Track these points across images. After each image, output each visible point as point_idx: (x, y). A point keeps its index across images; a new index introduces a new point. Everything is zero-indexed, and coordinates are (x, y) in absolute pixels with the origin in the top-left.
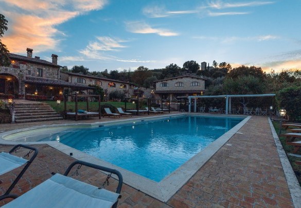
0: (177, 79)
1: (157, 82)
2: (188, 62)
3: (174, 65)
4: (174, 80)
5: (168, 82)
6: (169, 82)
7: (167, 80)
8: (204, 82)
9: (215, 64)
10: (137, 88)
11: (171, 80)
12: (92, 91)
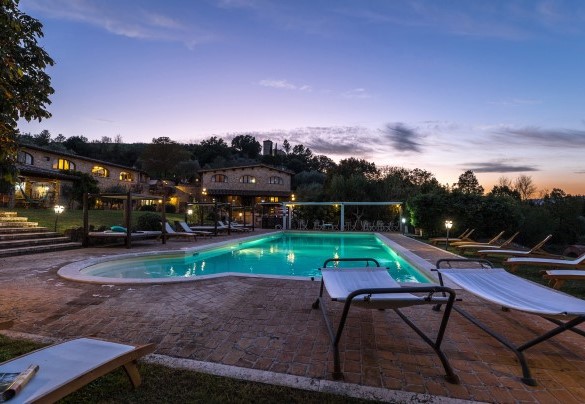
0: (243, 169)
1: (205, 172)
2: (242, 136)
3: (217, 139)
4: (237, 171)
5: (226, 174)
6: (229, 174)
7: (224, 171)
8: (289, 178)
9: (287, 146)
10: (154, 182)
11: (234, 170)
12: (70, 184)
